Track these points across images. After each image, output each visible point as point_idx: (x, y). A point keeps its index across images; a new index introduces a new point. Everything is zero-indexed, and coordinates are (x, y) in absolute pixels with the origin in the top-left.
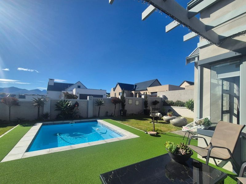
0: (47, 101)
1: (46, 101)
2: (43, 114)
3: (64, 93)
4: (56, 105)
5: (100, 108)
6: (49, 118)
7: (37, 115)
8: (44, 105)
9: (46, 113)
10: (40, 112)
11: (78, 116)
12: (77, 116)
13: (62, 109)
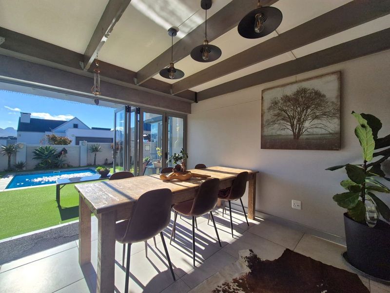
0: (22, 147)
1: (19, 148)
2: (16, 163)
3: (49, 136)
4: (35, 153)
5: (95, 155)
6: (24, 169)
7: (7, 166)
8: (17, 153)
9: (20, 163)
10: (11, 162)
11: (66, 165)
12: (64, 164)
13: (43, 157)
